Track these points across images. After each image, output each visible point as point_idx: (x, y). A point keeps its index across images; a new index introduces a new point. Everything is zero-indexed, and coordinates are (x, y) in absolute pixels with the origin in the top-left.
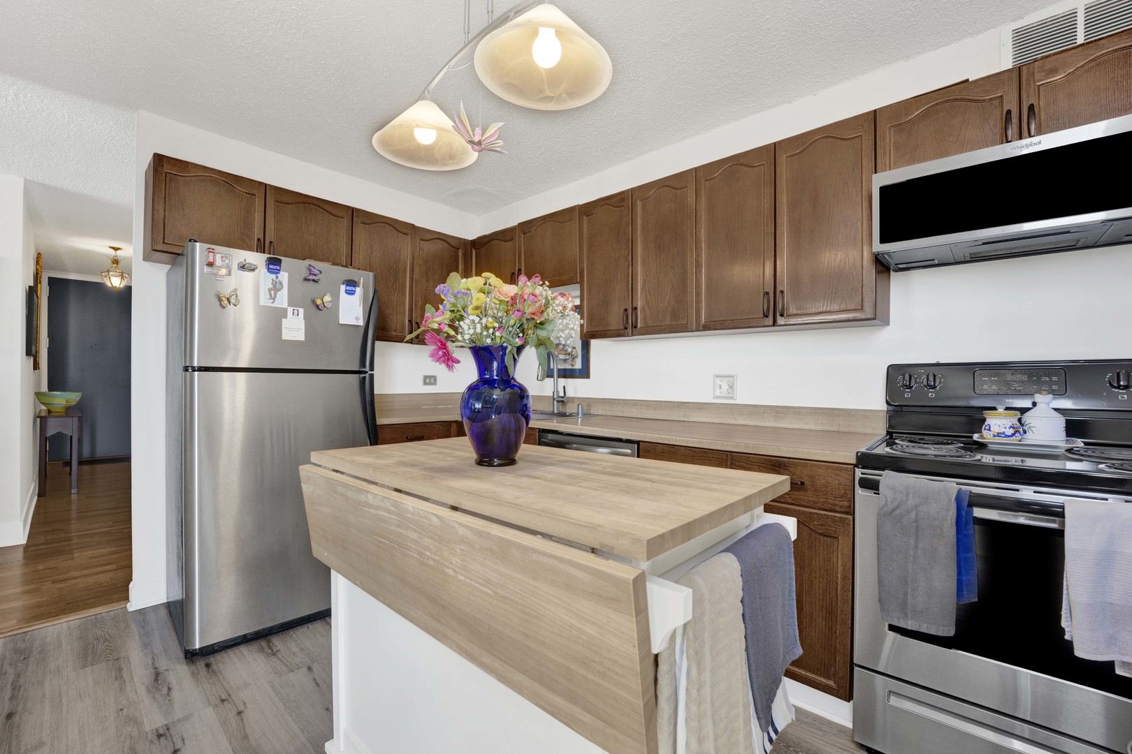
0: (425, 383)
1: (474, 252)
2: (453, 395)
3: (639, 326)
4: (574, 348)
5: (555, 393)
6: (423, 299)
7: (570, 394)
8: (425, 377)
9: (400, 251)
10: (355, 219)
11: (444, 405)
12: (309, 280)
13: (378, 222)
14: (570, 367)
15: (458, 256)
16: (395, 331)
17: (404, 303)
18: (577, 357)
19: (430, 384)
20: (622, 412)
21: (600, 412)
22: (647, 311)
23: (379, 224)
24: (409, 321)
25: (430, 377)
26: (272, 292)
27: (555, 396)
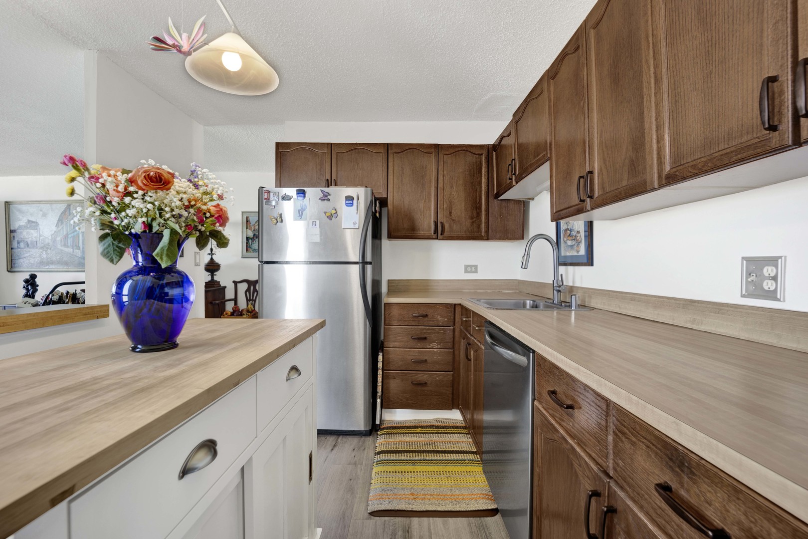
0: (466, 271)
1: (494, 153)
2: (493, 281)
3: (596, 195)
4: (578, 232)
5: (555, 282)
6: (448, 202)
7: (568, 282)
8: (466, 267)
9: (426, 168)
10: (389, 151)
11: (483, 290)
12: (324, 200)
13: (407, 150)
14: (575, 254)
15: (481, 161)
16: (423, 231)
17: (430, 208)
18: (581, 242)
19: (471, 272)
20: (620, 308)
21: (599, 306)
22: (605, 172)
23: (409, 150)
24: (435, 222)
25: (471, 266)
26: (301, 212)
27: (555, 285)
